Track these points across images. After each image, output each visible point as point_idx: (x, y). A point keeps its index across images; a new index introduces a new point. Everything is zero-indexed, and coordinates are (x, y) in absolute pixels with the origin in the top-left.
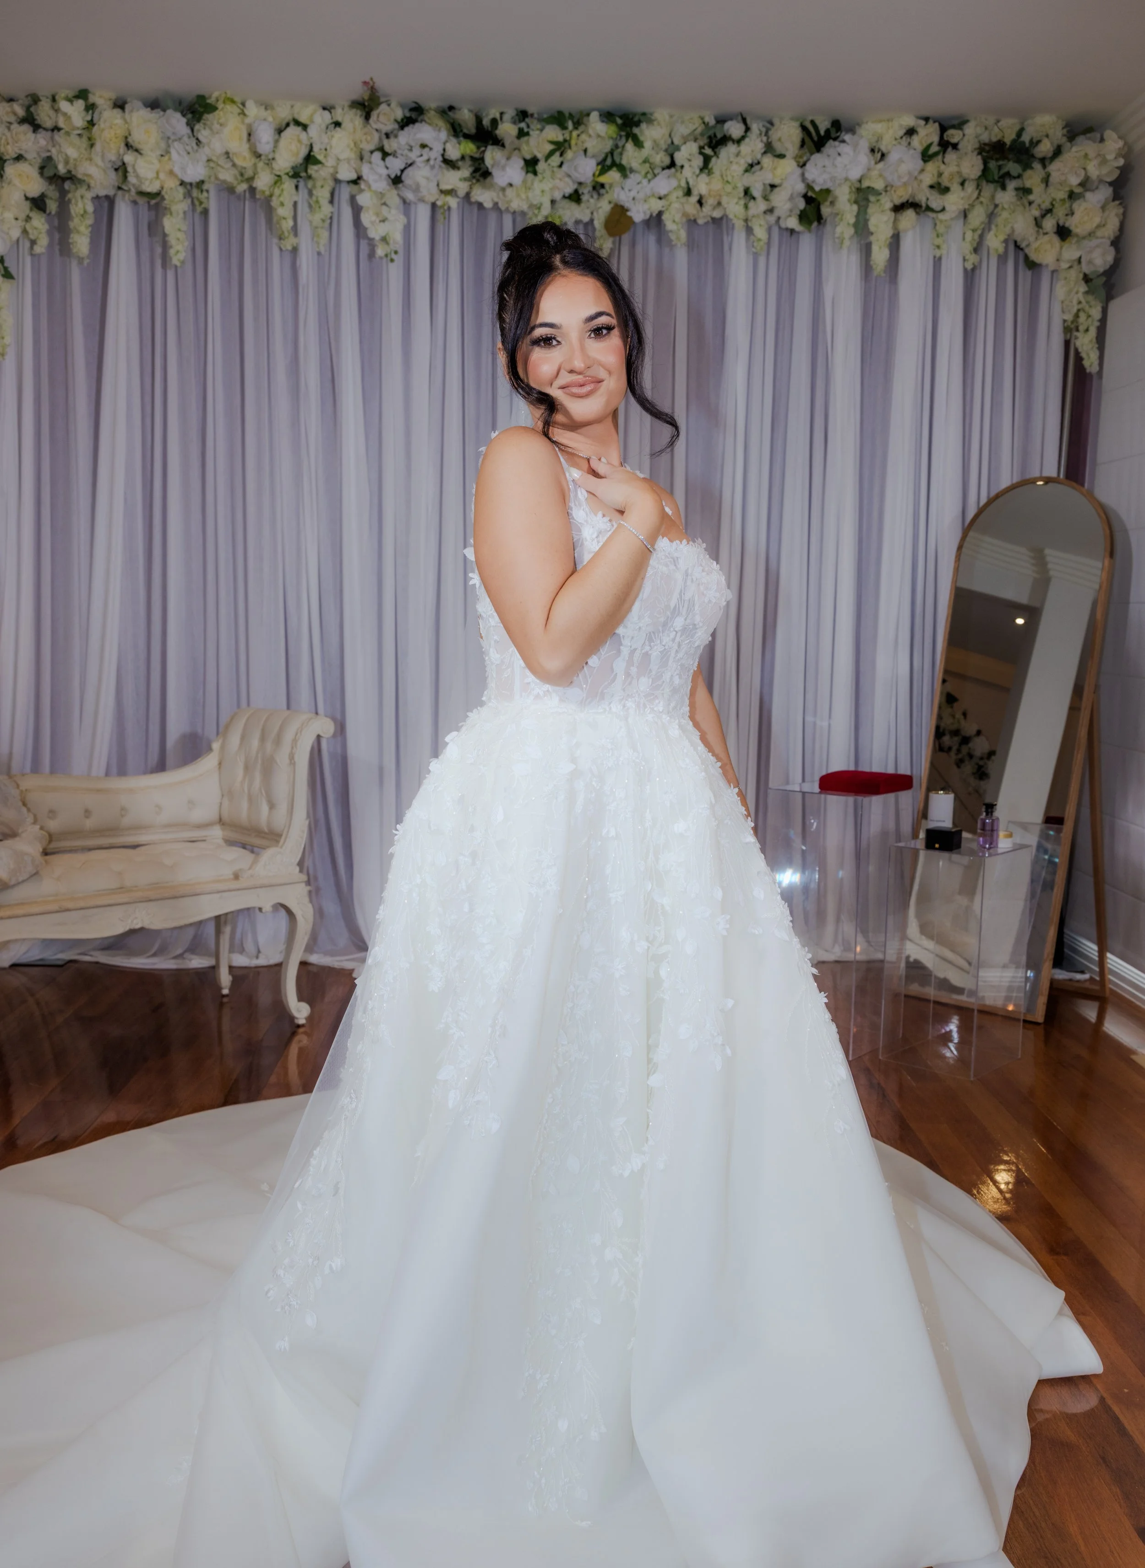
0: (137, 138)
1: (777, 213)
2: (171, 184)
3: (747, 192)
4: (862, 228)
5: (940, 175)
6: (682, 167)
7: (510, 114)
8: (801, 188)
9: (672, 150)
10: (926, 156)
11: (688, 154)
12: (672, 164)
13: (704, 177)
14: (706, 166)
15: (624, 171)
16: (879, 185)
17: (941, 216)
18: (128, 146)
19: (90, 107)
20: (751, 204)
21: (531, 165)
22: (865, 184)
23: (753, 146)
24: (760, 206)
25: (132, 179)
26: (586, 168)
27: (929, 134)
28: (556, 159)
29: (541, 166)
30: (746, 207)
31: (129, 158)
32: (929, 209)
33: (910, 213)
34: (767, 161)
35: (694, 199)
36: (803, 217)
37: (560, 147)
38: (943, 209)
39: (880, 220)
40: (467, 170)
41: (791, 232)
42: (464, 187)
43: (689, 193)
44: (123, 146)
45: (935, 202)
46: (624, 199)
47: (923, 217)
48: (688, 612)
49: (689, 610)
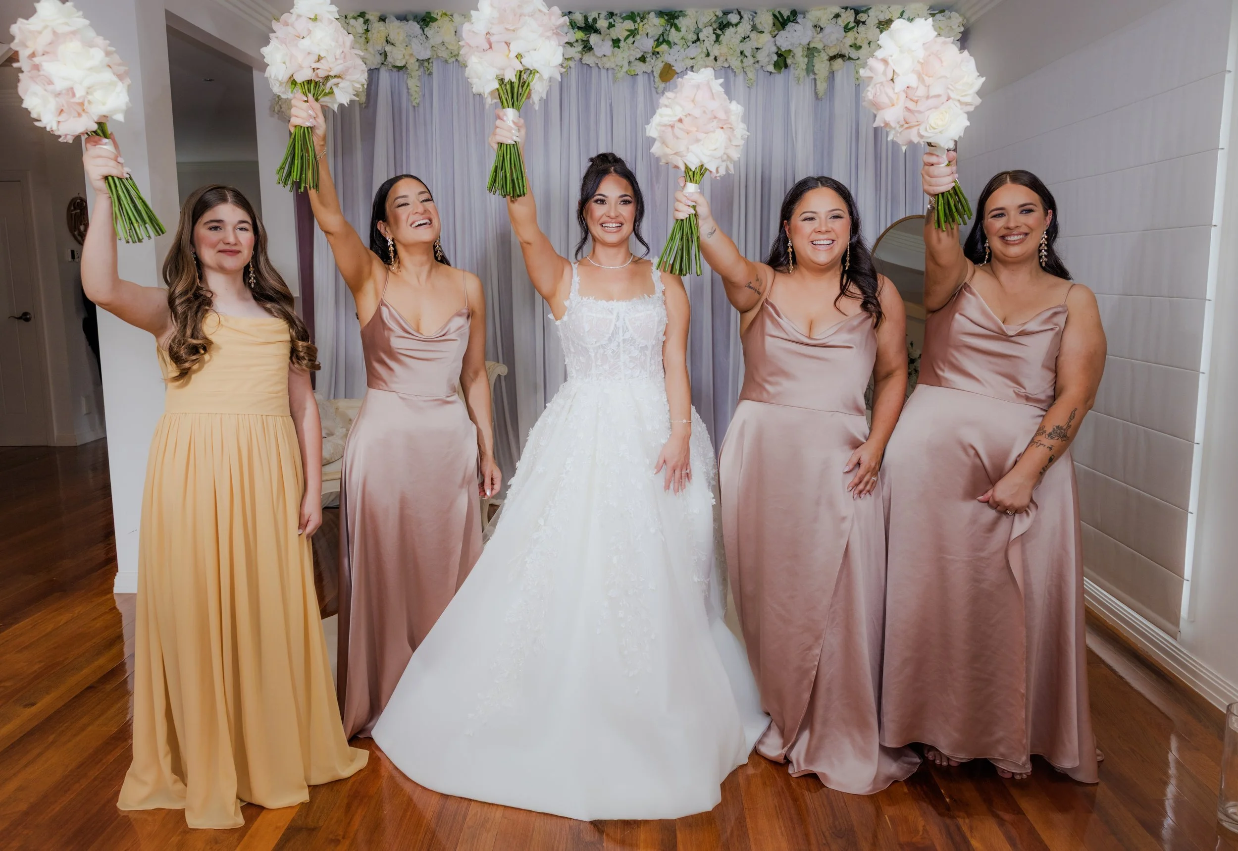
0: (392, 38)
1: (760, 64)
2: (412, 61)
3: (742, 53)
4: (810, 69)
5: (856, 39)
6: (704, 41)
7: (604, 14)
8: (774, 49)
9: (697, 32)
10: (847, 29)
11: (707, 33)
12: (698, 39)
13: (716, 45)
14: (717, 39)
15: (669, 43)
16: (820, 46)
17: (858, 62)
18: (387, 42)
19: (366, 22)
20: (745, 60)
21: (616, 43)
22: (812, 46)
23: (745, 28)
24: (749, 61)
25: (389, 59)
26: (648, 44)
27: (848, 17)
28: (631, 40)
29: (622, 44)
30: (742, 61)
31: (388, 48)
32: (850, 58)
33: (840, 61)
34: (753, 35)
35: (712, 58)
36: (776, 65)
37: (633, 33)
38: (859, 58)
39: (821, 66)
40: (579, 48)
41: (771, 73)
42: (578, 56)
43: (708, 55)
44: (385, 42)
45: (854, 54)
46: (670, 59)
47: (848, 62)
48: (624, 332)
49: (625, 331)
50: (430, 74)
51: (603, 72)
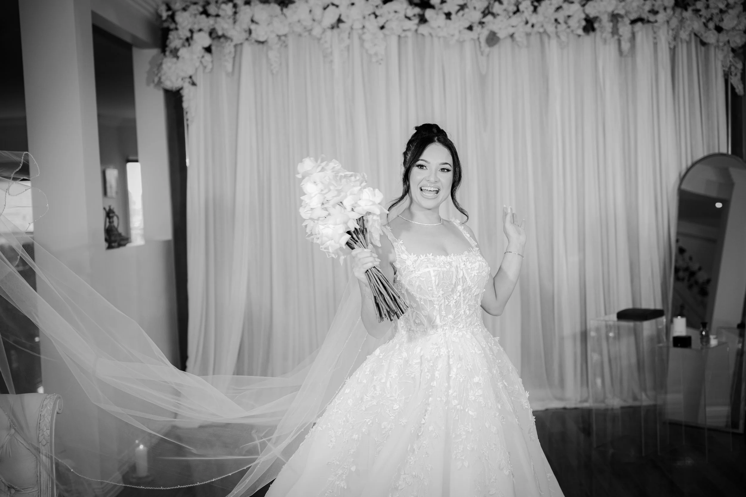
0: (257, 17)
1: (572, 28)
2: (273, 36)
3: (556, 20)
4: (615, 32)
5: (653, 5)
6: (523, 11)
8: (583, 16)
9: (517, 4)
11: (526, 5)
12: (518, 10)
13: (534, 15)
14: (535, 10)
15: (493, 15)
16: (622, 12)
17: (656, 24)
18: (252, 21)
19: (235, 6)
20: (559, 26)
21: (448, 16)
22: (616, 13)
24: (562, 27)
25: (254, 35)
26: (476, 16)
28: (461, 13)
29: (453, 16)
30: (556, 27)
31: (253, 27)
32: (649, 22)
33: (639, 24)
34: (566, 5)
35: (530, 25)
36: (585, 29)
37: (463, 6)
38: (656, 21)
39: (625, 29)
40: (416, 21)
41: (579, 36)
42: (415, 27)
43: (527, 23)
44: (250, 22)
45: (652, 18)
46: (495, 28)
47: (647, 25)
48: (463, 283)
49: (464, 281)
50: (286, 46)
51: (436, 40)
